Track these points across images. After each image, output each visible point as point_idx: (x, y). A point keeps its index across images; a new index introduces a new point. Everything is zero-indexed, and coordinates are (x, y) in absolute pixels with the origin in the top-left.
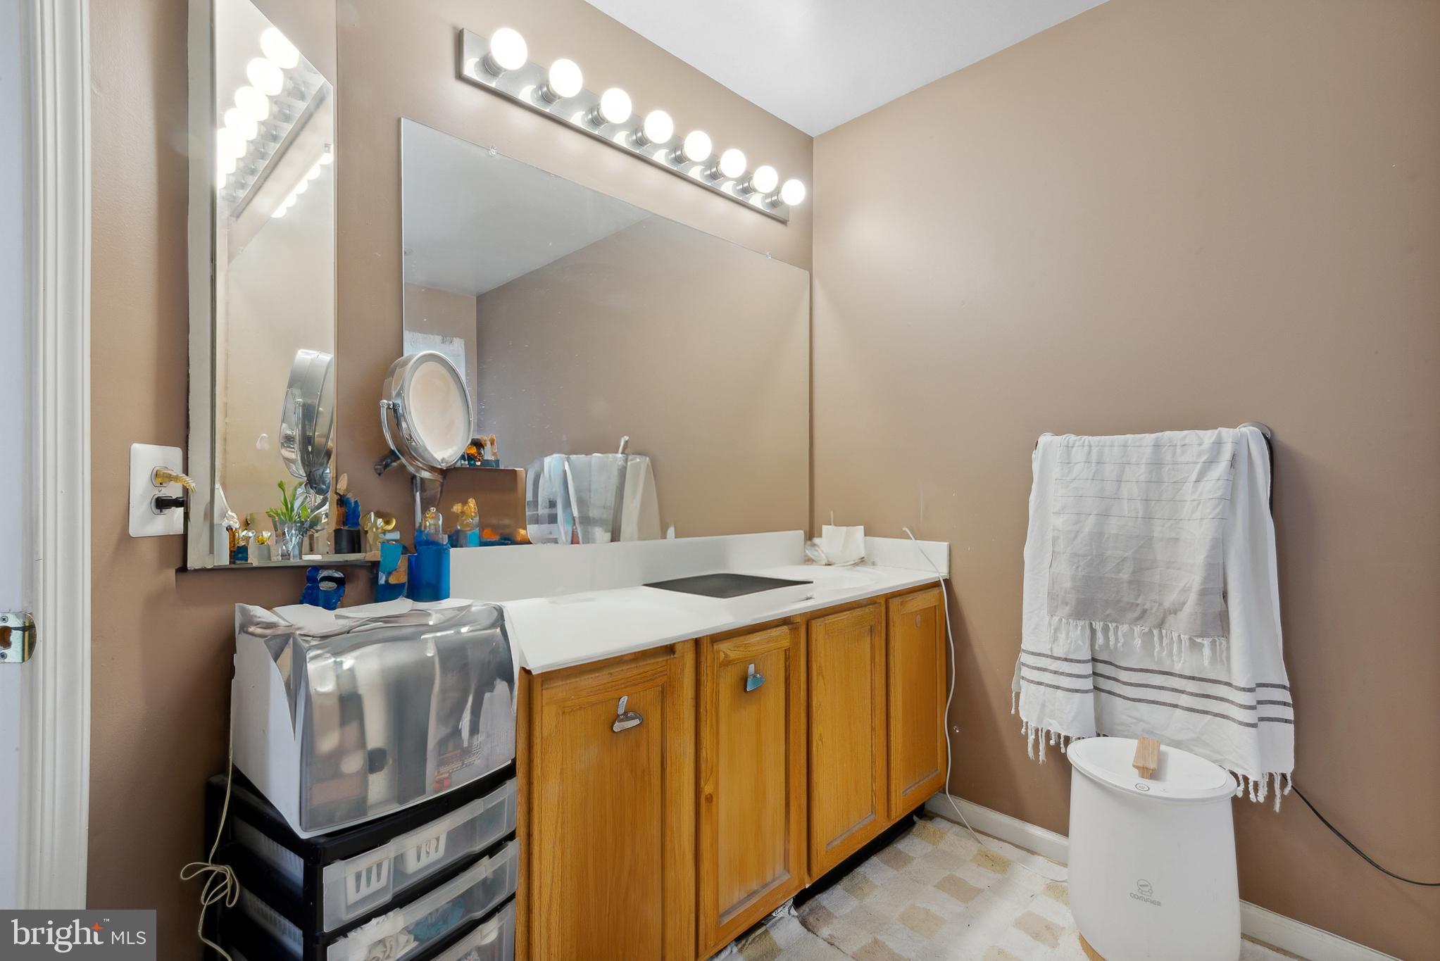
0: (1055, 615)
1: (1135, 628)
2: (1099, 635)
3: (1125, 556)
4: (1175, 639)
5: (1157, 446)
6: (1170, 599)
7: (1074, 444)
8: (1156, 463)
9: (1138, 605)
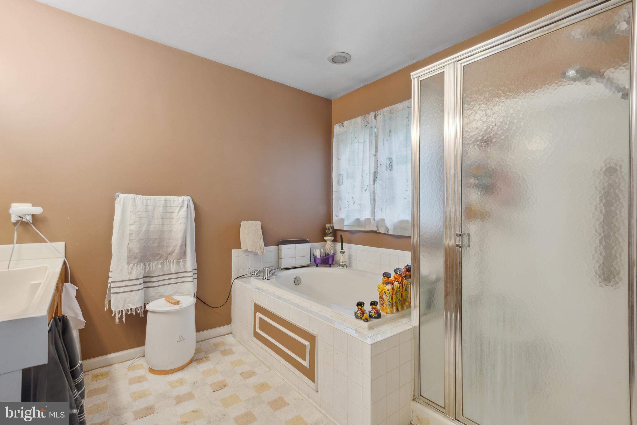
0: (131, 264)
1: (159, 262)
2: (148, 267)
3: (156, 238)
4: (172, 262)
5: (166, 200)
6: (170, 250)
7: (137, 198)
8: (165, 206)
9: (160, 254)
